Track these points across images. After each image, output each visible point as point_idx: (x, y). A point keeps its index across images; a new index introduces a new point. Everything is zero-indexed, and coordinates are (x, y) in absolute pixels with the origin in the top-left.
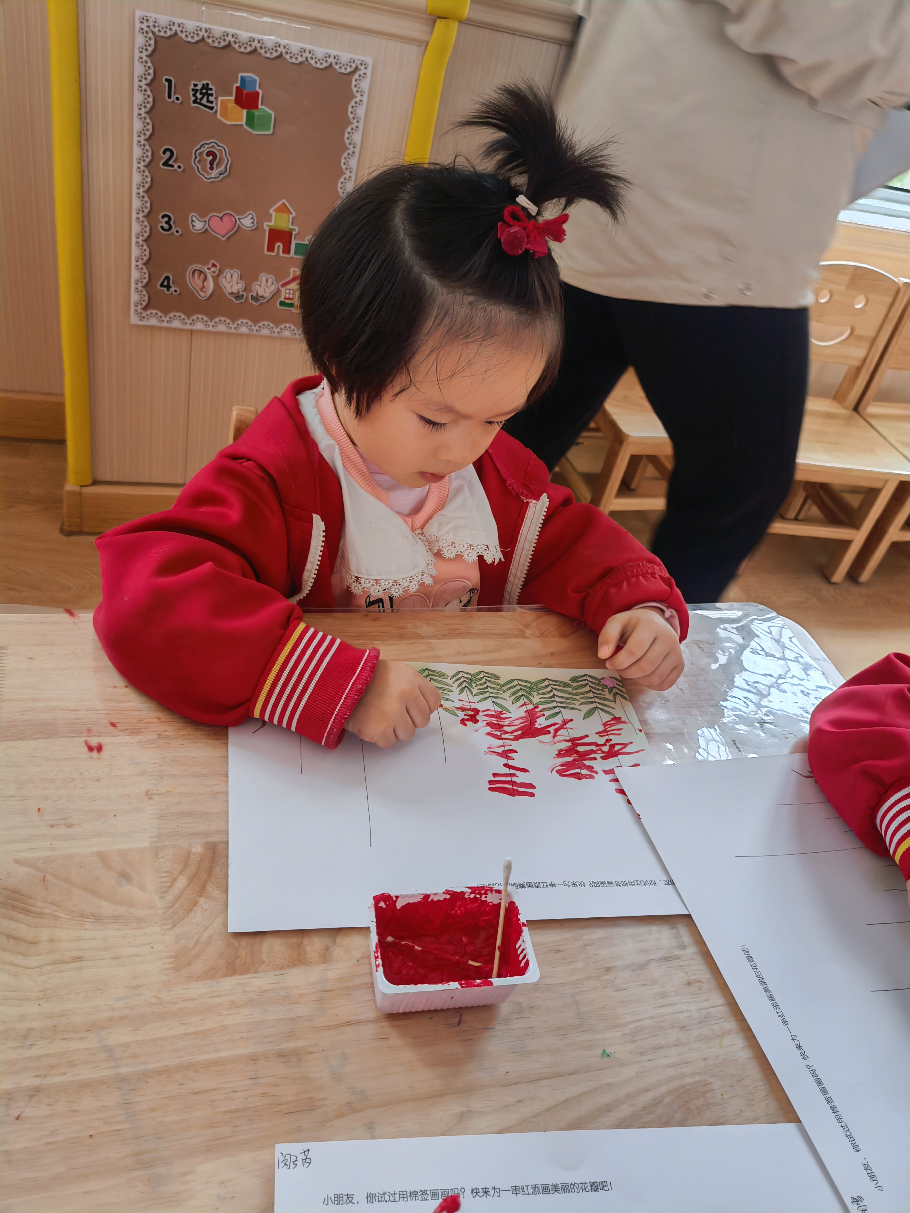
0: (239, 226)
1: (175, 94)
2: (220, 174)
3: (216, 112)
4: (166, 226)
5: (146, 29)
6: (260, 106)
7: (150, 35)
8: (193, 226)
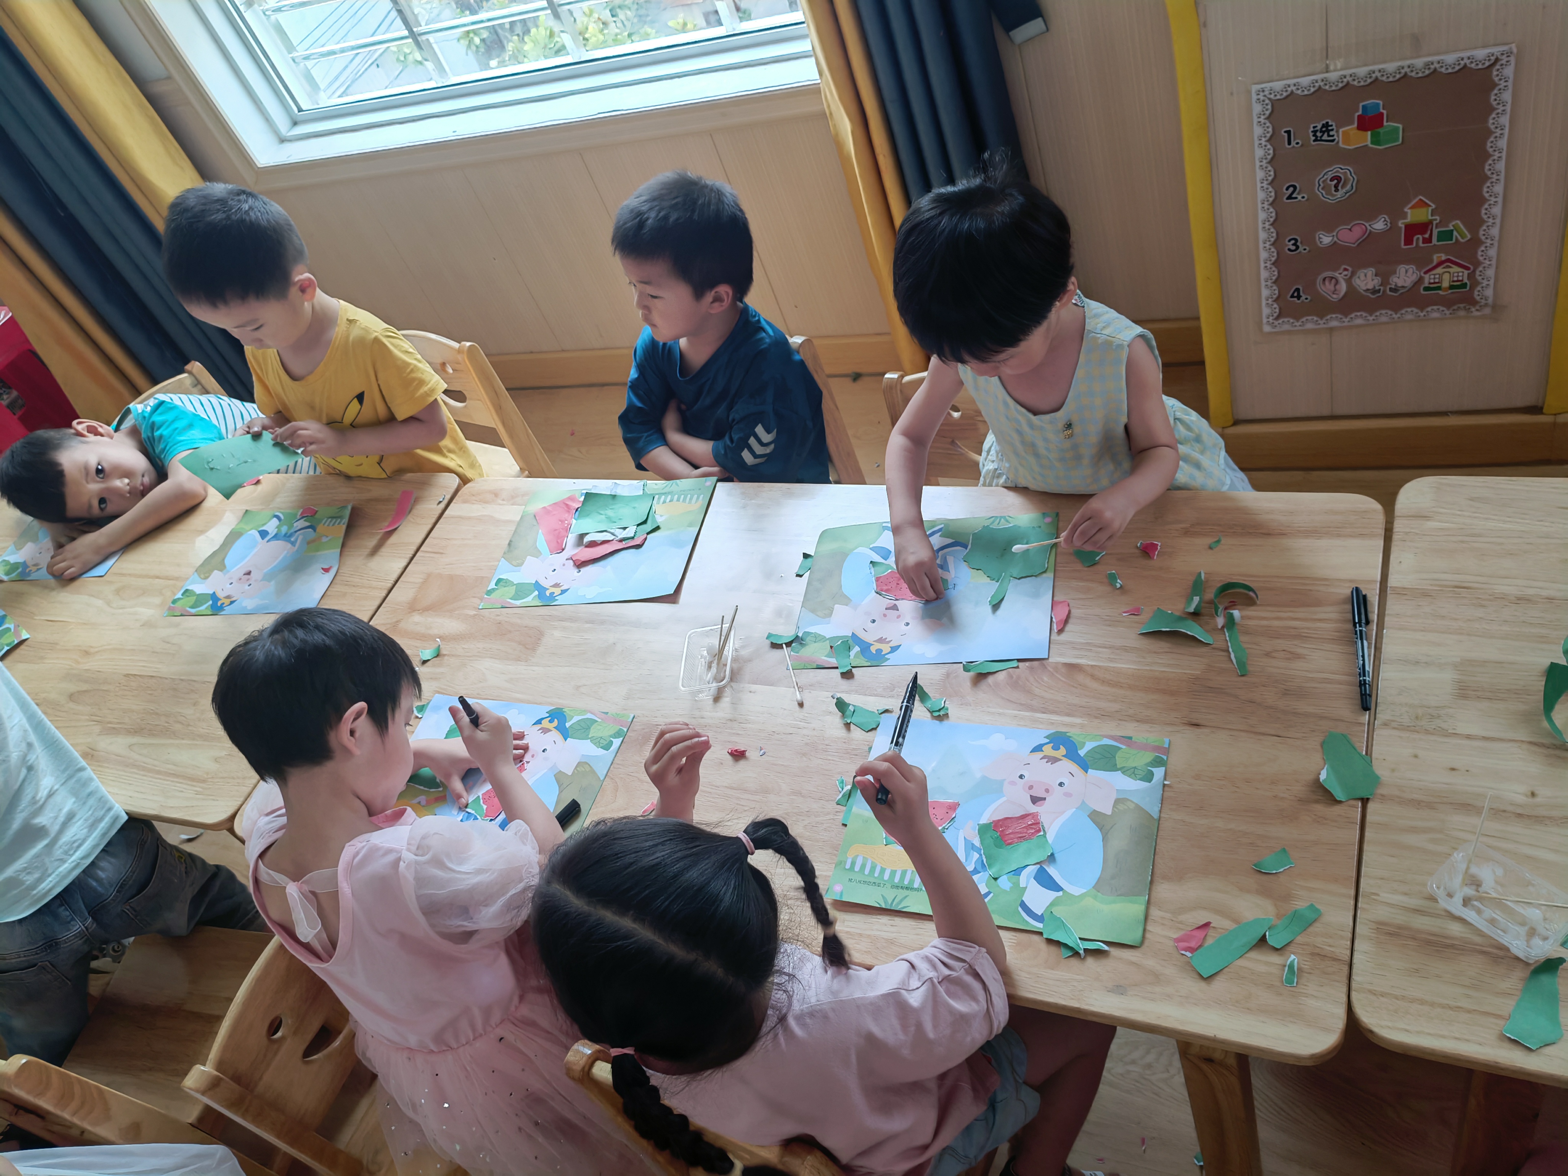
0: (1371, 232)
1: (1294, 140)
2: (1346, 193)
3: (1338, 142)
4: (1293, 248)
5: (1262, 98)
6: (1385, 124)
7: (1267, 101)
8: (1321, 242)
